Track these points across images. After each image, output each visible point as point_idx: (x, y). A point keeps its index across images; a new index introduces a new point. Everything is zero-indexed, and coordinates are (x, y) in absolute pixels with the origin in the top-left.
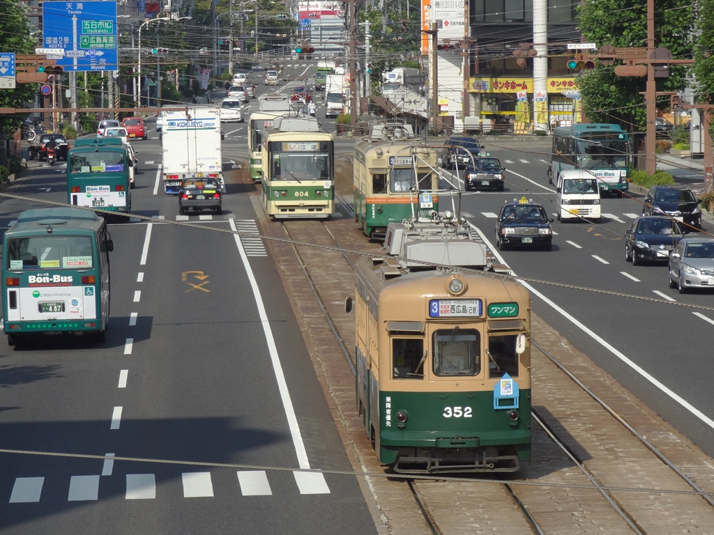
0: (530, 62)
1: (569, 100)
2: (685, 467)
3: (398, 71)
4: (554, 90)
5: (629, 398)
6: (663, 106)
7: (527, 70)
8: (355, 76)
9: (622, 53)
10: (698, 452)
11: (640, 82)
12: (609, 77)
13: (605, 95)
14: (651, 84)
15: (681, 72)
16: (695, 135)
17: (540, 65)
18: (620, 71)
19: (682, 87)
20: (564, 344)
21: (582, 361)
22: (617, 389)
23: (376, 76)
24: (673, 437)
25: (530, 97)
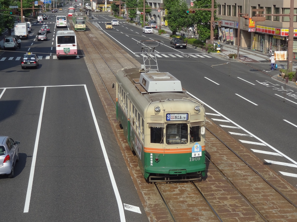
0: (104, 3)
1: (110, 7)
2: (125, 55)
3: (87, 4)
4: (108, 6)
5: (118, 46)
6: (122, 8)
7: (104, 4)
8: (82, 4)
9: (116, 1)
10: (126, 53)
11: (119, 5)
12: (115, 4)
13: (114, 7)
14: (120, 6)
15: (124, 4)
16: (126, 12)
17: (106, 3)
18: (116, 4)
19: (124, 6)
20: (109, 39)
21: (112, 41)
22: (116, 45)
23: (85, 4)
24: (123, 51)
25: (105, 7)
